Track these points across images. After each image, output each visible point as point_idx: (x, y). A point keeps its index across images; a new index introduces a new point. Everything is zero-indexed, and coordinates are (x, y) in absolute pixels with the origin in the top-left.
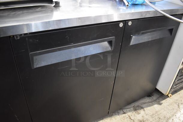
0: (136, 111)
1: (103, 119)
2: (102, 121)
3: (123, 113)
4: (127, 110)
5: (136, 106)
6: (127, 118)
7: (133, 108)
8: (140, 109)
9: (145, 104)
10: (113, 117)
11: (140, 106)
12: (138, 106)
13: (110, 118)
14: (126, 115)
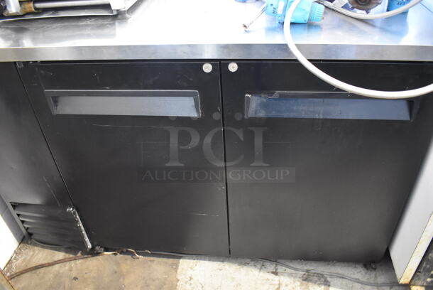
0: (304, 282)
1: (223, 261)
2: (219, 263)
3: (273, 273)
4: (289, 270)
5: (313, 271)
6: (271, 284)
7: (304, 273)
8: (319, 284)
9: (341, 279)
10: (245, 267)
11: (326, 278)
12: (320, 276)
13: (238, 267)
14: (276, 278)
